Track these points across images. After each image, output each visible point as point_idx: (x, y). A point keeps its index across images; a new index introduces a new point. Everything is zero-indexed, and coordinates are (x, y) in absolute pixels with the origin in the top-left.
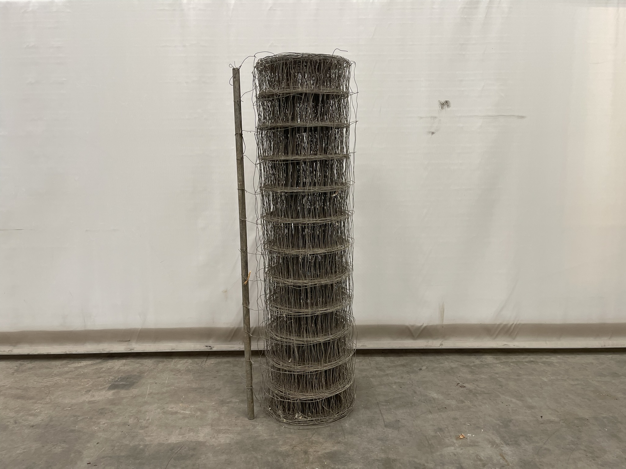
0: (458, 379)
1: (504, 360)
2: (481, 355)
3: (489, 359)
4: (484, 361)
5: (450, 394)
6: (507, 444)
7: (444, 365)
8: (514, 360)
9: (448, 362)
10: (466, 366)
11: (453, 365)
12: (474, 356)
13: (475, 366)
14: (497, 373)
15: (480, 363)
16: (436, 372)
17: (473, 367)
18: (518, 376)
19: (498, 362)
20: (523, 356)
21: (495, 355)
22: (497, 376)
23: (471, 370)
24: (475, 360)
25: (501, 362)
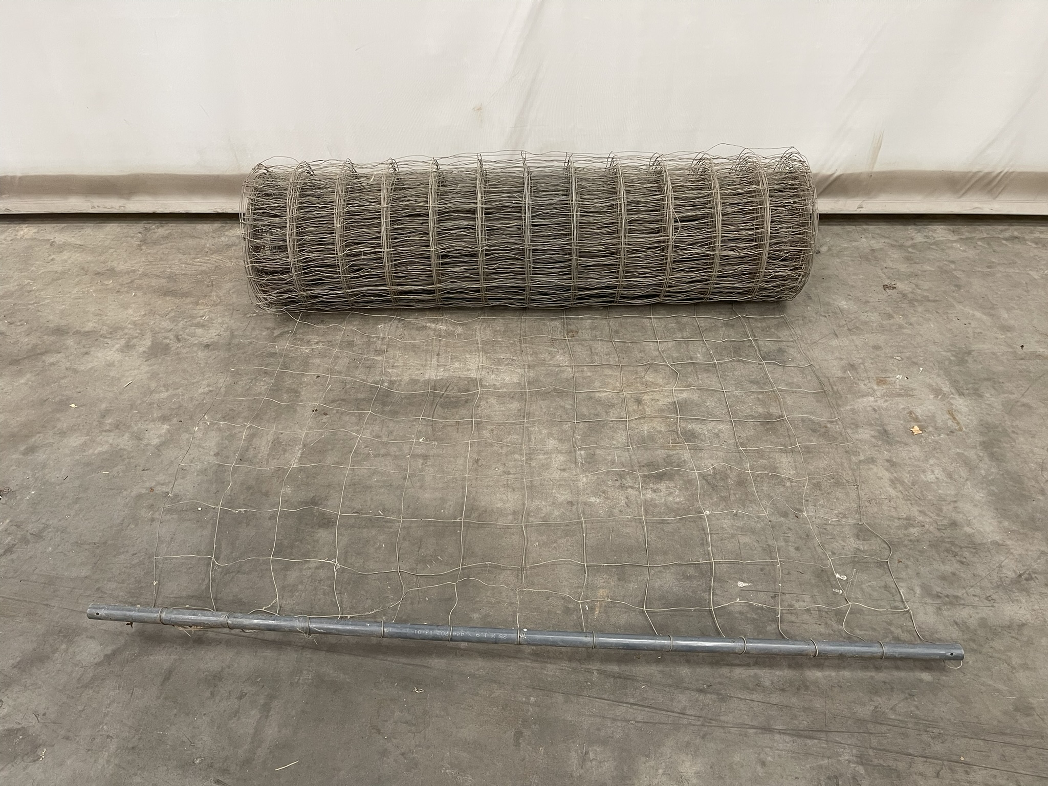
0: (884, 273)
1: (967, 235)
2: (926, 223)
3: (940, 232)
4: (932, 236)
5: (869, 302)
6: (961, 394)
7: (859, 243)
8: (985, 234)
9: (866, 238)
10: (899, 246)
11: (877, 244)
12: (914, 227)
13: (914, 246)
14: (953, 262)
15: (924, 240)
16: (846, 258)
17: (910, 249)
18: (989, 267)
19: (956, 238)
20: (1000, 227)
21: (950, 225)
22: (953, 266)
23: (907, 255)
24: (915, 234)
25: (961, 239)
